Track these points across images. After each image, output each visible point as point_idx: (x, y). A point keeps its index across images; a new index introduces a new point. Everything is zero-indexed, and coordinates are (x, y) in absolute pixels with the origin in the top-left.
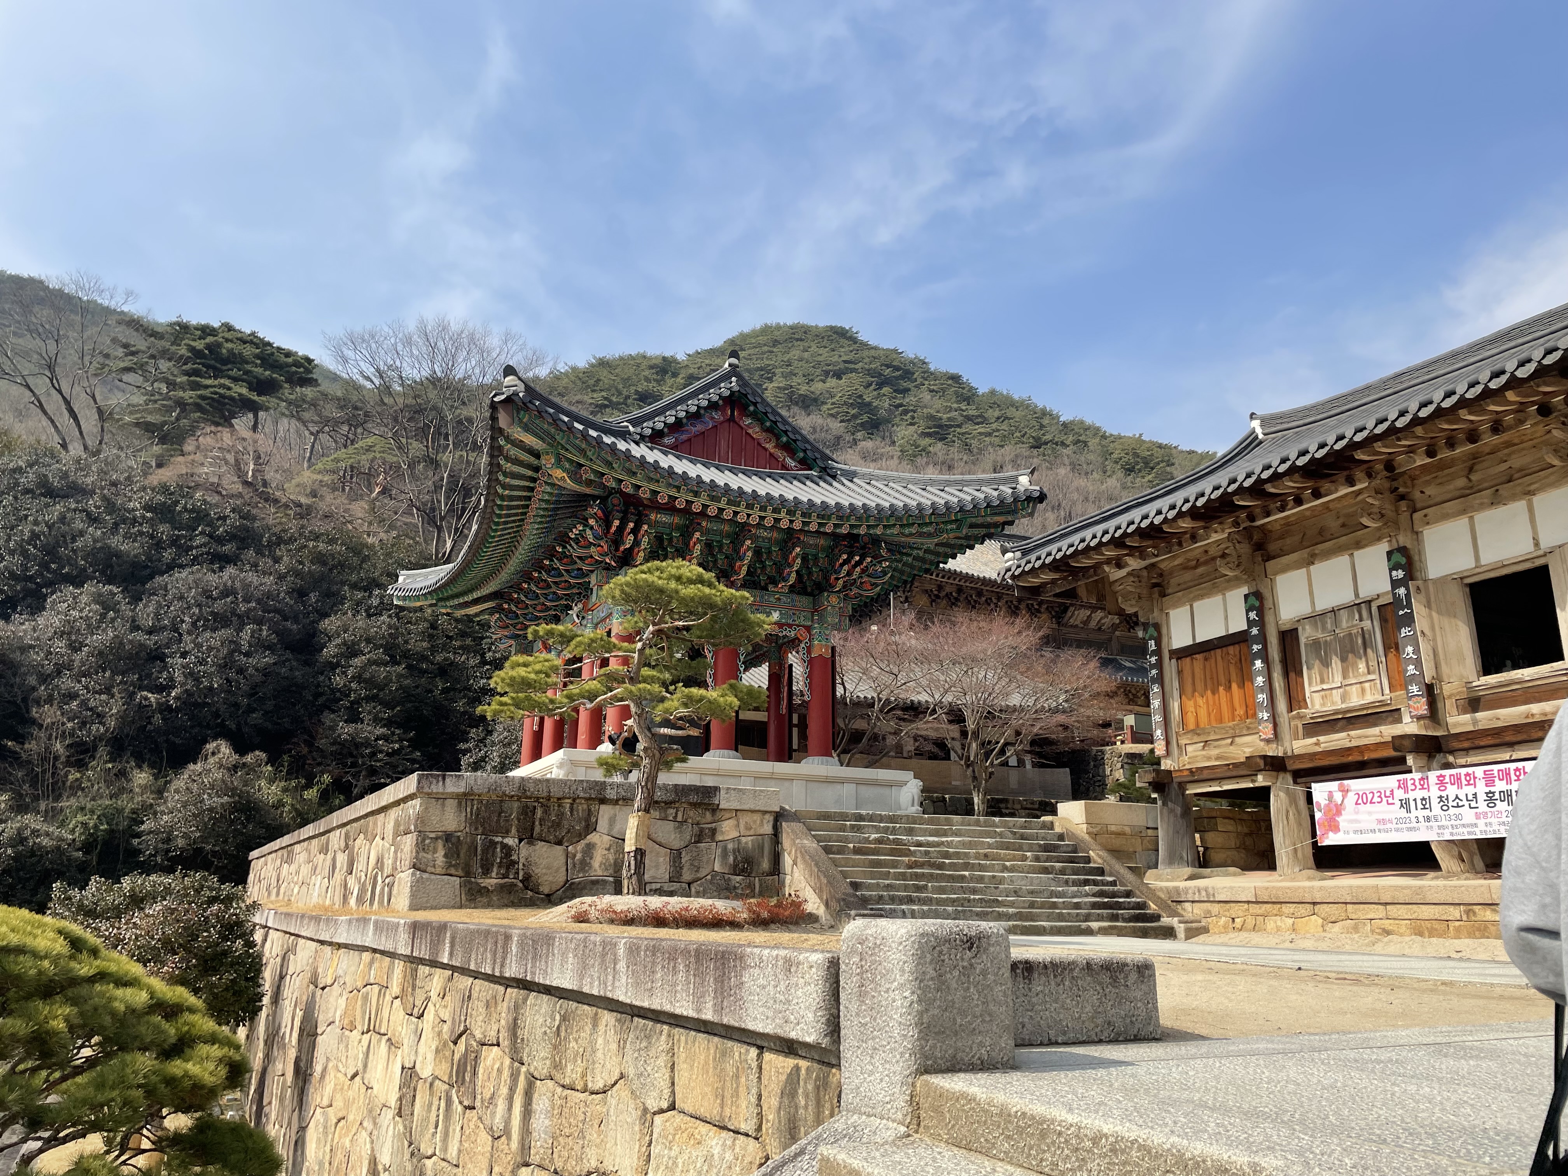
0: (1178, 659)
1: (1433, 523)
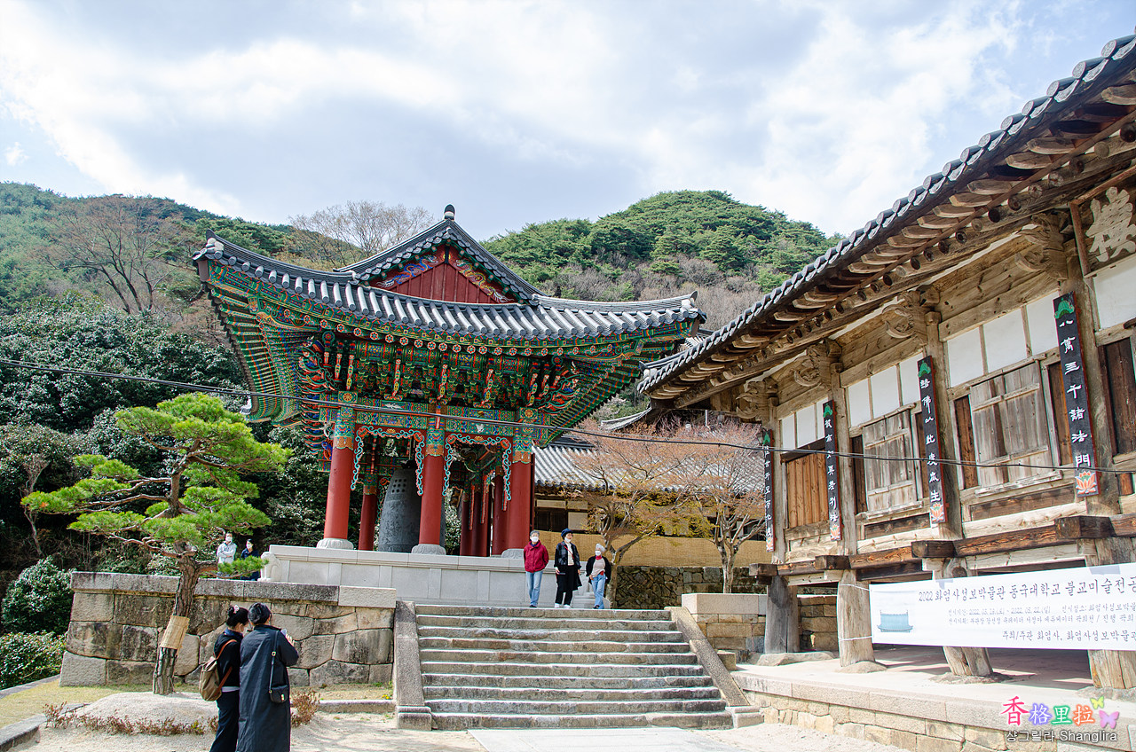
0: (787, 462)
1: (953, 333)
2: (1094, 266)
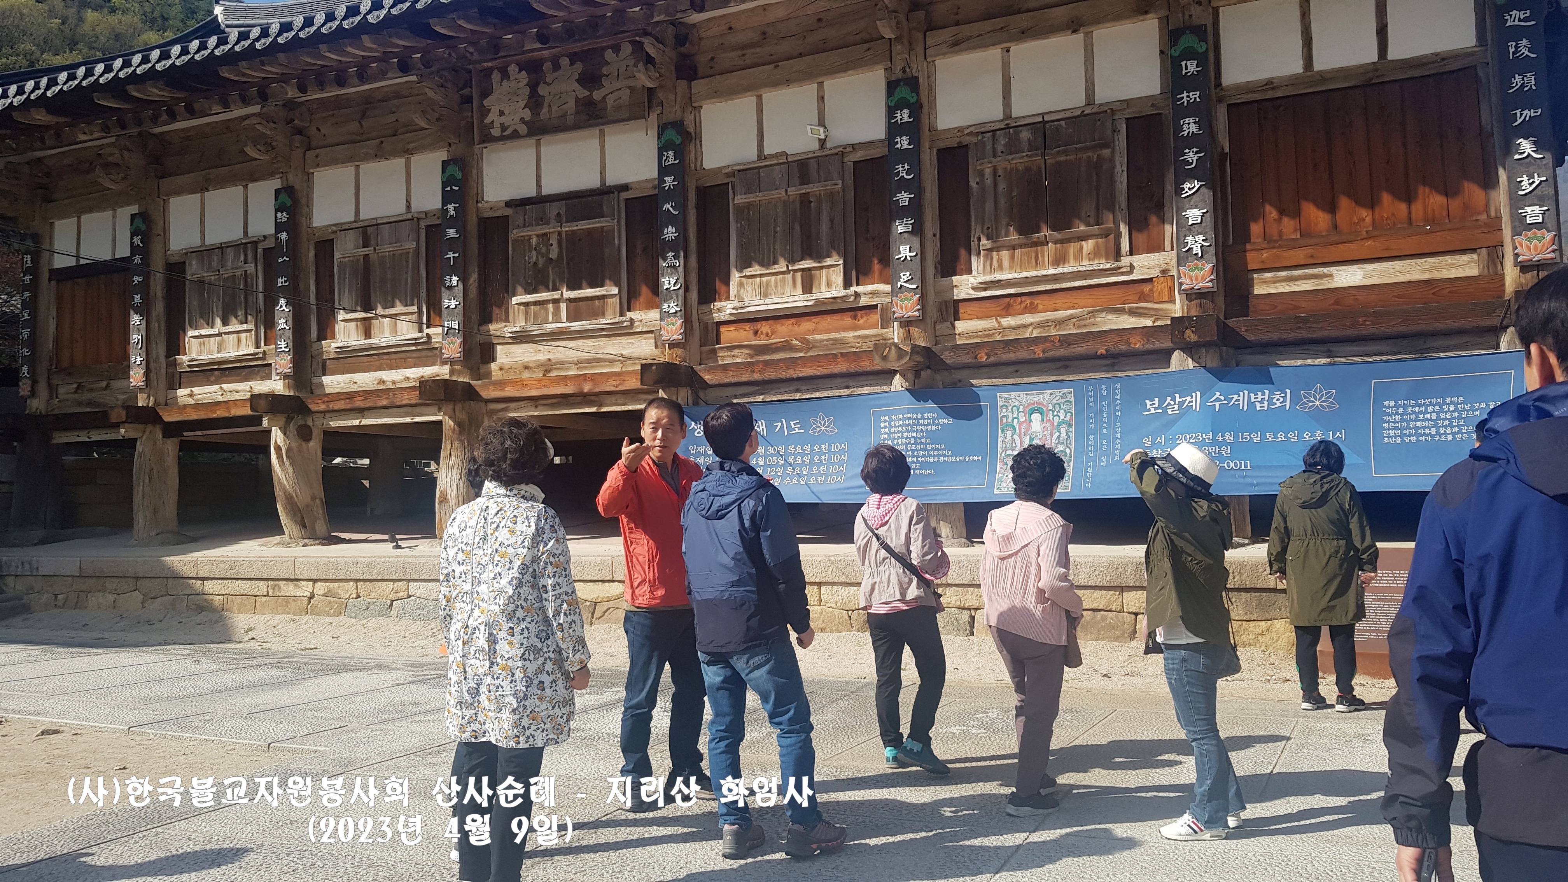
0: (58, 281)
1: (323, 166)
2: (487, 138)
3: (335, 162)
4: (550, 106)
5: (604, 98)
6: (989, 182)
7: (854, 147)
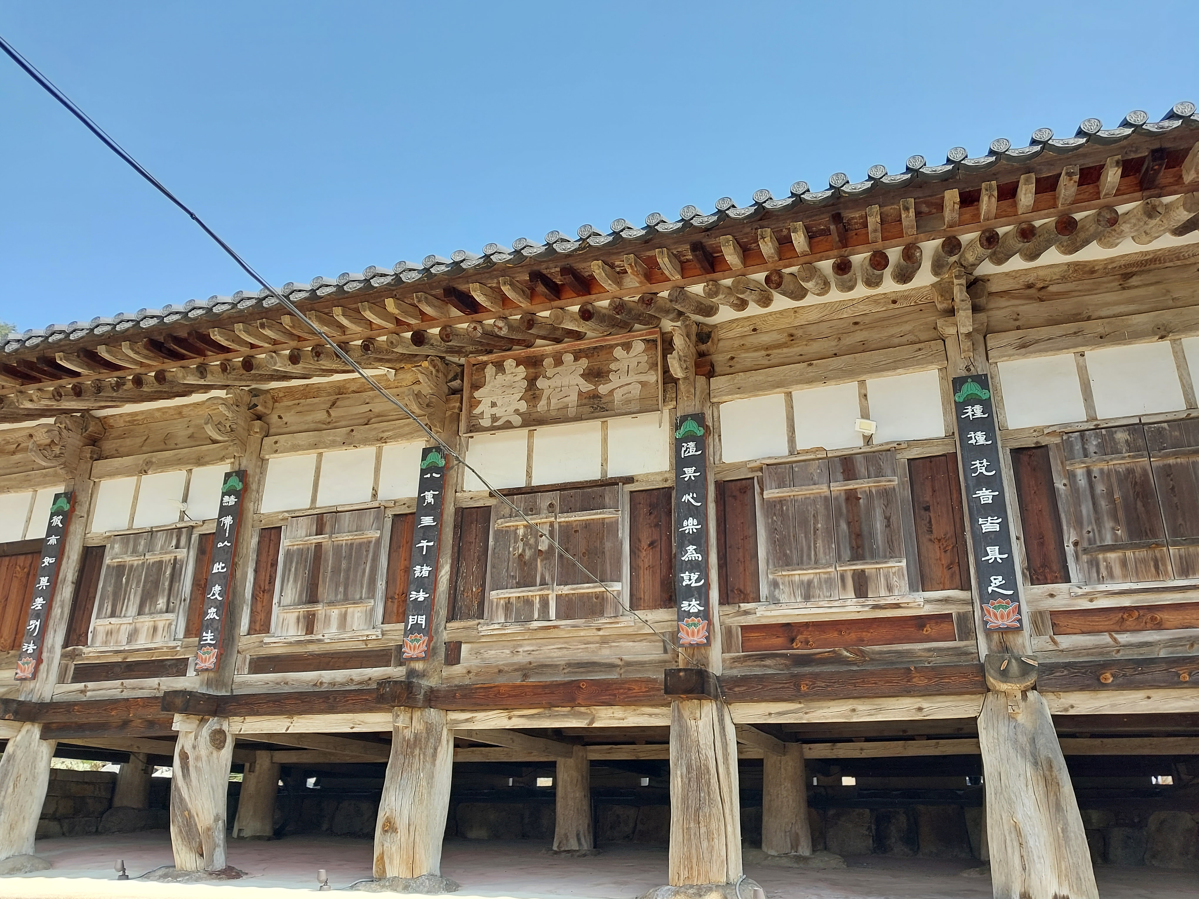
1: (281, 452)
2: (474, 428)
3: (295, 448)
4: (549, 398)
5: (612, 391)
6: (1082, 482)
7: (911, 444)
